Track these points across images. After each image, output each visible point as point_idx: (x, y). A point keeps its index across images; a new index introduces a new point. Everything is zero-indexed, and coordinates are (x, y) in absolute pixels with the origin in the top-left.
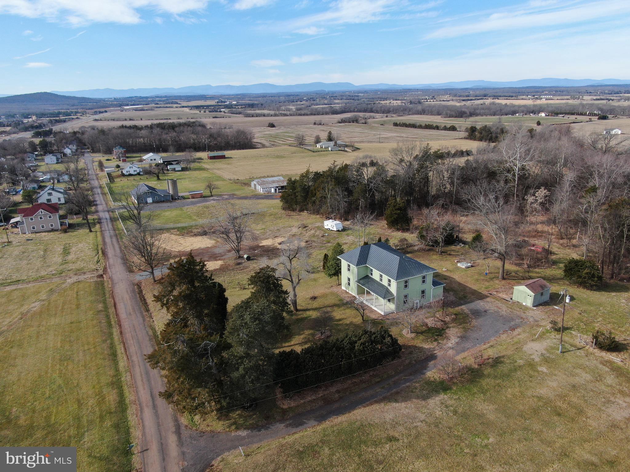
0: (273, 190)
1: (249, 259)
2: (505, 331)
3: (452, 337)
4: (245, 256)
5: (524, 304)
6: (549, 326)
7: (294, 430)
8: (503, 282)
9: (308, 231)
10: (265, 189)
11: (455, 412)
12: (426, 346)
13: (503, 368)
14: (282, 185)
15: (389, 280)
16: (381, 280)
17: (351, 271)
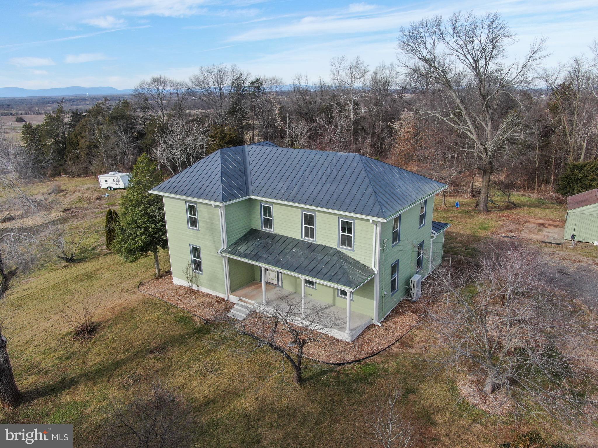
5: (596, 243)
8: (492, 215)
15: (347, 228)
16: (309, 233)
17: (200, 224)
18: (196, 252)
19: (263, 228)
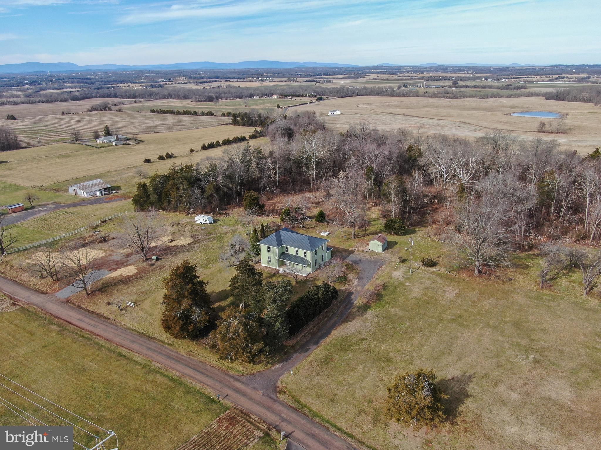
0: (98, 193)
1: (157, 259)
2: (378, 269)
3: (354, 280)
4: (154, 257)
5: (377, 251)
6: (398, 261)
7: (307, 354)
8: (356, 240)
9: (184, 227)
10: (89, 193)
11: (383, 317)
12: (343, 288)
13: (390, 289)
15: (305, 253)
16: (297, 253)
17: (271, 251)
18: (269, 258)
19: (285, 252)
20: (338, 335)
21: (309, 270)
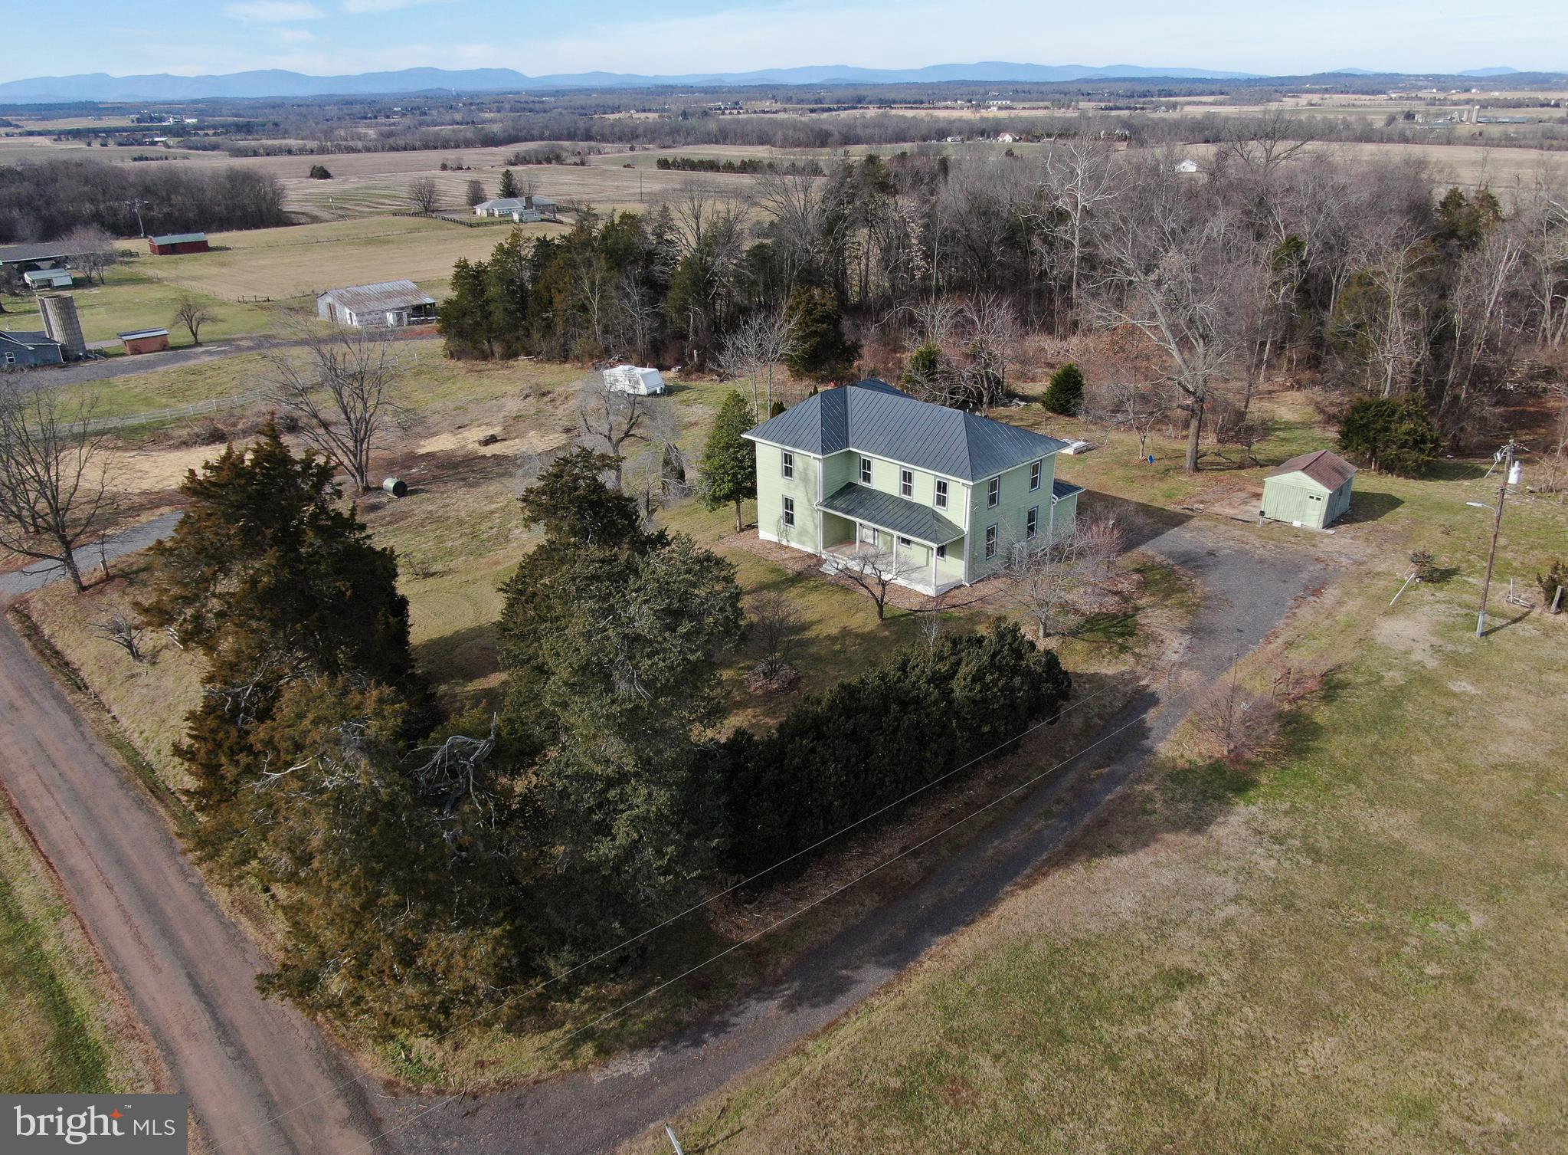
0: (391, 318)
1: (400, 490)
2: (1299, 601)
3: (1166, 634)
4: (389, 483)
5: (1297, 524)
6: (1409, 573)
8: (1199, 478)
9: (558, 403)
10: (367, 317)
11: (1313, 852)
12: (1108, 668)
13: (1360, 701)
14: (416, 303)
15: (942, 487)
16: (907, 490)
17: (795, 474)
18: (789, 504)
19: (861, 483)
20: (1030, 927)
21: (955, 569)
